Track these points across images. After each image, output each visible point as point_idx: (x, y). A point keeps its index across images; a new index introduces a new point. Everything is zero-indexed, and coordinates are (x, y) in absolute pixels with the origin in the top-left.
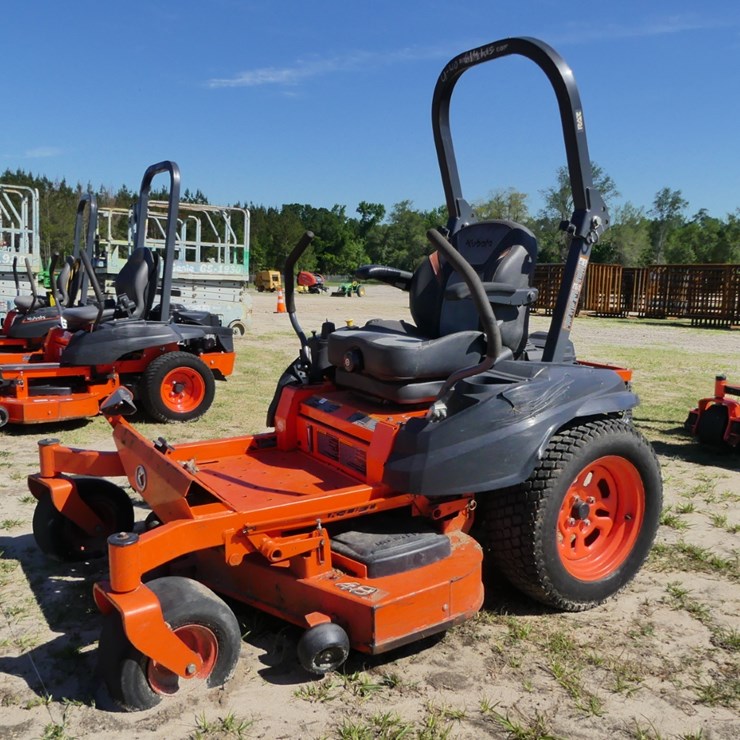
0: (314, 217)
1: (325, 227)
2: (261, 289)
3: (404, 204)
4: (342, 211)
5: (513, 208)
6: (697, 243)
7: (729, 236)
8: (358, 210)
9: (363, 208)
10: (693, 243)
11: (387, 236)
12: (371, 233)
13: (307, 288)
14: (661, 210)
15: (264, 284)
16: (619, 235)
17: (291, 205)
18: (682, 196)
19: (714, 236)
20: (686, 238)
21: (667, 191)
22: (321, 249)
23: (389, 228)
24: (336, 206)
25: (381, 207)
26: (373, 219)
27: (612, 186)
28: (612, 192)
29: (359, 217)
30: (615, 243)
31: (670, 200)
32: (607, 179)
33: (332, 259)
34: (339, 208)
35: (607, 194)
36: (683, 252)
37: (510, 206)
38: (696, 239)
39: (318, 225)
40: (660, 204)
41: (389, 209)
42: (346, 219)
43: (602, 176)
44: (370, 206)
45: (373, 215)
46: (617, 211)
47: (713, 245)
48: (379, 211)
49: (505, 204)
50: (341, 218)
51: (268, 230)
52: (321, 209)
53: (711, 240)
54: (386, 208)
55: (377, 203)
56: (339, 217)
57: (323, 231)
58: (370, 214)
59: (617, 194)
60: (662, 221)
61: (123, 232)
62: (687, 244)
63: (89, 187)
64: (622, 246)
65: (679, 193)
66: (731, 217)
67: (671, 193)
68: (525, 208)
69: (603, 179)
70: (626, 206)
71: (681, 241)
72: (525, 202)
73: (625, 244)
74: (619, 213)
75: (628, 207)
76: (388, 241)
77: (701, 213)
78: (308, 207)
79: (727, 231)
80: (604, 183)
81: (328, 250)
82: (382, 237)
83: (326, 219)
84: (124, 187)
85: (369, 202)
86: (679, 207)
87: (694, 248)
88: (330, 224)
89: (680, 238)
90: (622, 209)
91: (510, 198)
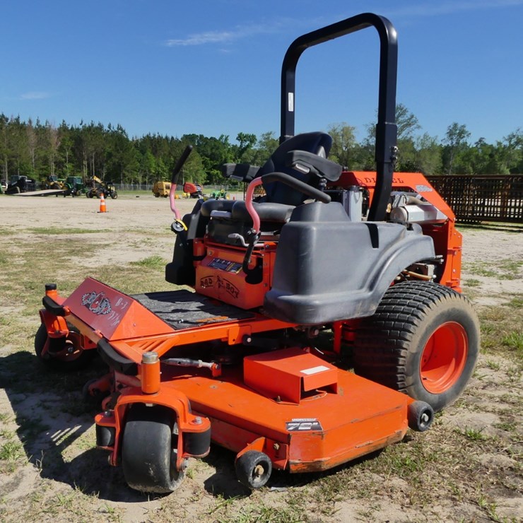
0: (206, 144)
1: (214, 151)
2: (157, 195)
3: (269, 134)
4: (226, 139)
5: (345, 137)
6: (475, 162)
7: (497, 157)
8: (237, 139)
9: (241, 137)
10: (472, 162)
11: (256, 157)
12: (244, 155)
13: (189, 195)
14: (452, 139)
15: (159, 191)
17: (190, 135)
18: (466, 129)
19: (487, 157)
20: (467, 159)
21: (456, 125)
22: (210, 167)
23: (258, 151)
24: (222, 136)
25: (254, 136)
26: (248, 146)
27: (415, 122)
28: (415, 126)
29: (238, 143)
31: (458, 131)
32: (412, 116)
33: (217, 173)
34: (224, 137)
35: (412, 127)
36: (465, 169)
37: (343, 135)
38: (473, 159)
39: (209, 149)
40: (451, 134)
41: (259, 138)
42: (229, 145)
43: (408, 115)
44: (246, 136)
45: (248, 142)
46: (418, 139)
47: (485, 163)
48: (252, 139)
49: (339, 134)
50: (225, 144)
51: (170, 153)
52: (211, 138)
53: (484, 160)
54: (257, 138)
55: (250, 133)
56: (224, 144)
57: (213, 154)
58: (246, 141)
59: (419, 127)
60: (453, 146)
61: (62, 154)
62: (467, 163)
63: (38, 121)
65: (464, 126)
66: (499, 144)
67: (459, 126)
68: (353, 137)
69: (409, 117)
70: (425, 135)
71: (463, 160)
72: (353, 133)
74: (419, 141)
76: (257, 161)
77: (480, 141)
78: (201, 136)
79: (496, 153)
80: (410, 119)
81: (214, 167)
82: (252, 158)
83: (215, 146)
85: (245, 133)
86: (464, 137)
87: (473, 165)
88: (218, 149)
89: (463, 159)
90: (422, 138)
91: (343, 130)
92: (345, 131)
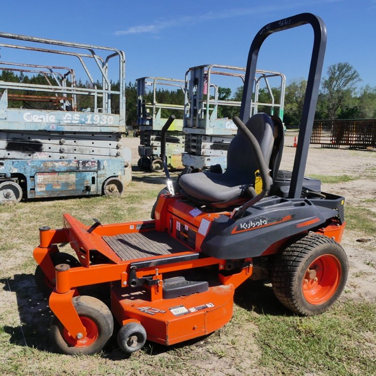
5: (304, 88)
9: (220, 90)
16: (362, 102)
25: (229, 90)
27: (357, 76)
28: (357, 79)
30: (360, 107)
32: (355, 72)
35: (355, 80)
37: (301, 88)
41: (234, 91)
43: (352, 70)
44: (223, 89)
45: (224, 94)
46: (361, 89)
48: (228, 92)
49: (298, 87)
54: (231, 90)
55: (226, 87)
58: (223, 93)
59: (360, 80)
63: (80, 81)
64: (364, 108)
69: (353, 72)
70: (366, 86)
73: (367, 107)
75: (367, 87)
80: (353, 74)
84: (98, 81)
85: (222, 87)
90: (364, 88)
91: (301, 83)
92: (303, 84)
